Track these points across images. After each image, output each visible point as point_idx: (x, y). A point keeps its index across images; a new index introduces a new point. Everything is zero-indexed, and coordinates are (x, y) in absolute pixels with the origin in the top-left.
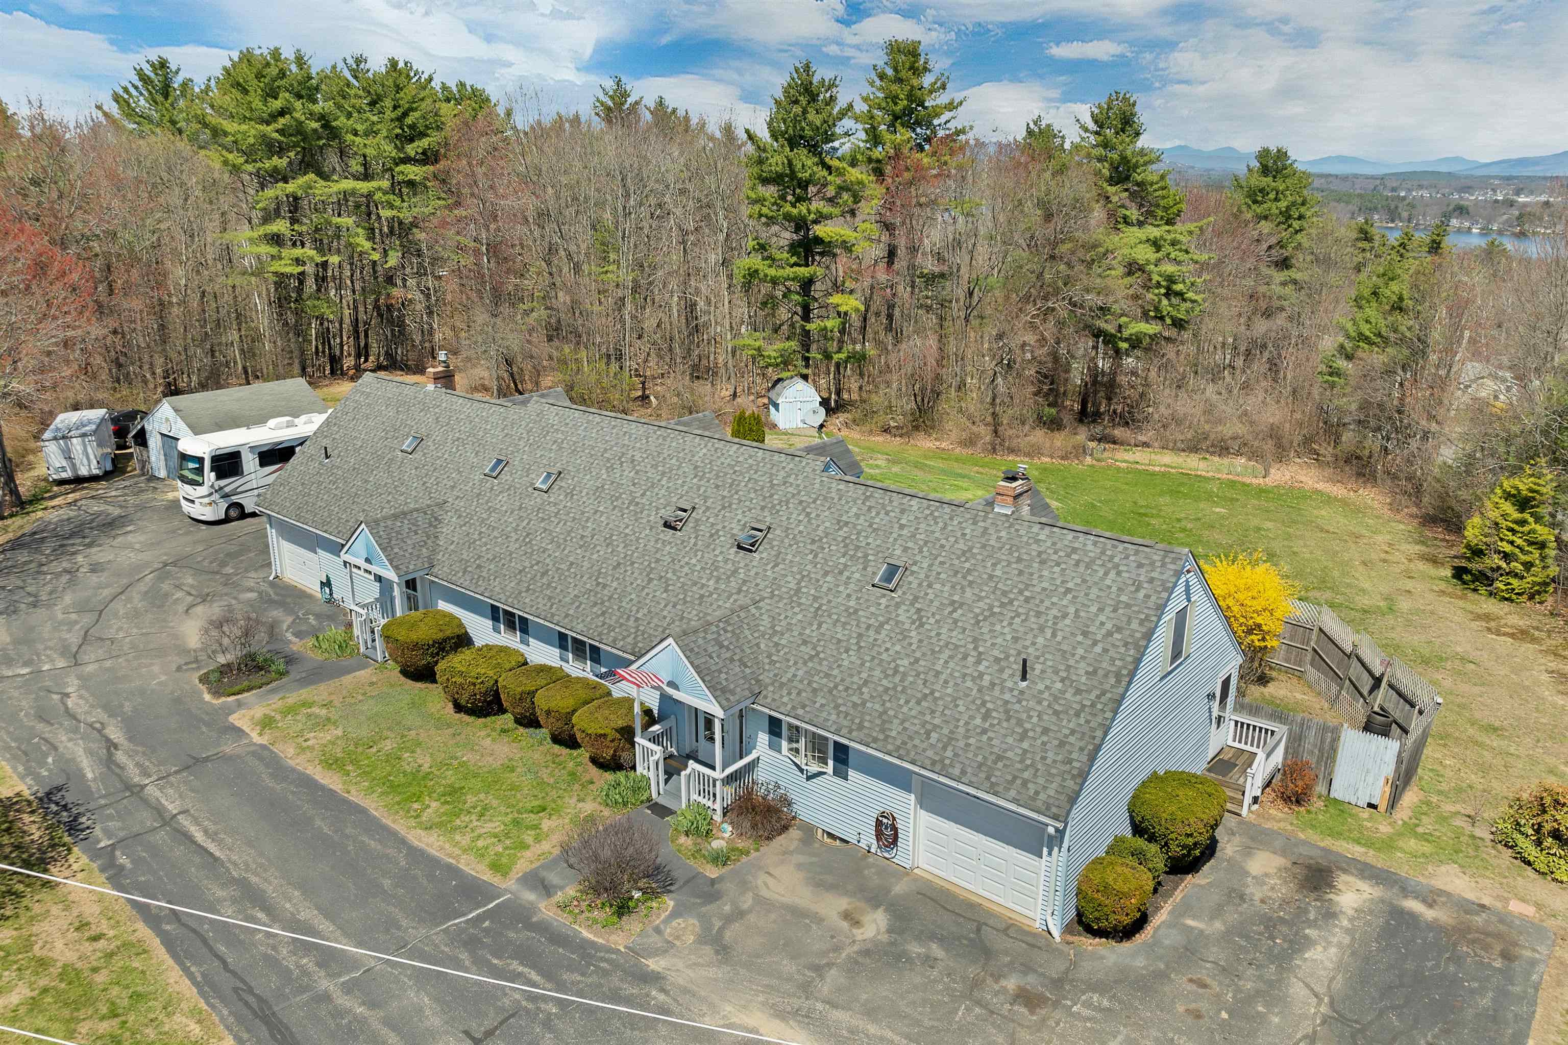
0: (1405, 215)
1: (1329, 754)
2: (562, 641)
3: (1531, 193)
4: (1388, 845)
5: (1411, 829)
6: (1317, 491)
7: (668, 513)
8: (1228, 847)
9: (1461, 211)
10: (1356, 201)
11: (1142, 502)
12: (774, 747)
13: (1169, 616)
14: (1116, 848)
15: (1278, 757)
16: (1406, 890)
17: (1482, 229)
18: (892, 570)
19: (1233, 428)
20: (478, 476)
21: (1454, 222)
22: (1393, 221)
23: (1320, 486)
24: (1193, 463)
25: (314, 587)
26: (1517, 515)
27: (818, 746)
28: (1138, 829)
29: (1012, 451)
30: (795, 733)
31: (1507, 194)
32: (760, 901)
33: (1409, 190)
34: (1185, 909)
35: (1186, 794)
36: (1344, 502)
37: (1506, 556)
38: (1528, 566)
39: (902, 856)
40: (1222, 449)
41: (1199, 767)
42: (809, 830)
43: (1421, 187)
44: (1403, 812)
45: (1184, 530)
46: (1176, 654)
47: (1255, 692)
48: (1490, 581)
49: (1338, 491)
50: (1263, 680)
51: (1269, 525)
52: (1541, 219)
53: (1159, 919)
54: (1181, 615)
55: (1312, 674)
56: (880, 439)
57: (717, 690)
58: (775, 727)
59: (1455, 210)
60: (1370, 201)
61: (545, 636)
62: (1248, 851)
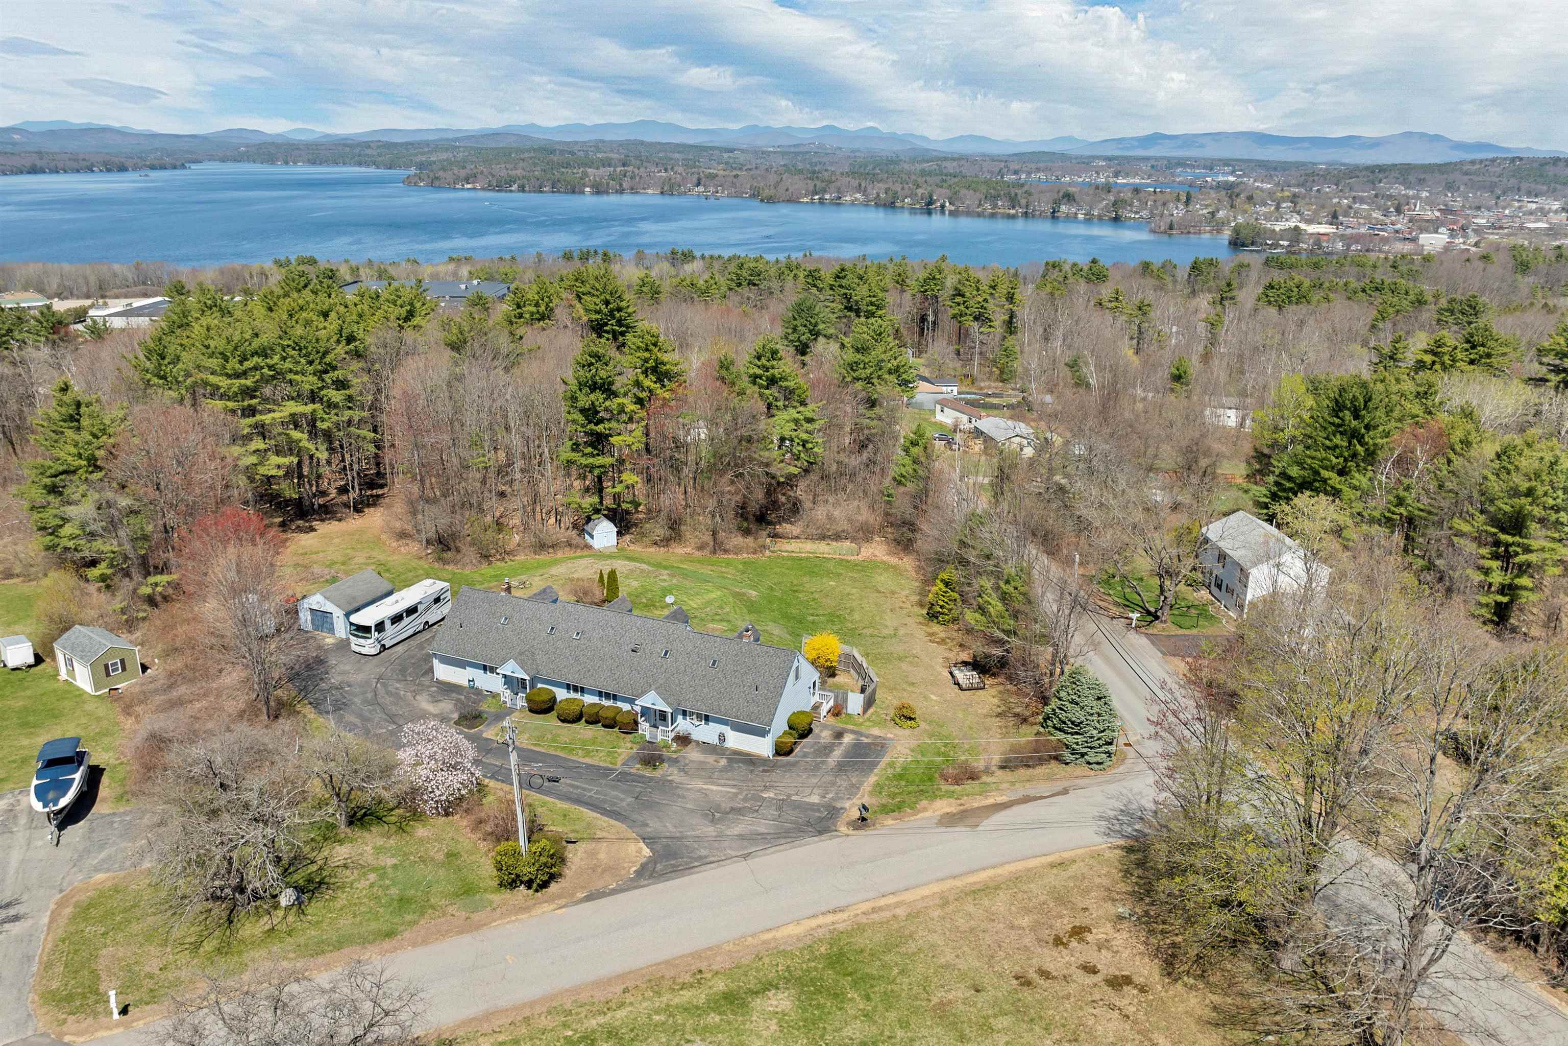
0: (1023, 202)
1: (845, 700)
2: (600, 694)
3: (1127, 175)
4: (861, 724)
5: (868, 720)
6: (883, 562)
7: (632, 646)
8: (816, 730)
9: (1069, 198)
10: (983, 189)
11: (795, 582)
12: (685, 719)
13: (794, 668)
14: (785, 733)
15: (831, 703)
16: (862, 735)
17: (1085, 214)
18: (715, 662)
19: (844, 525)
20: (544, 635)
21: (1063, 208)
22: (1014, 207)
23: (886, 558)
24: (823, 548)
25: (466, 684)
26: (944, 589)
27: (699, 717)
28: (790, 728)
29: (726, 551)
30: (692, 714)
31: (1108, 176)
32: (691, 761)
33: (1029, 173)
34: (804, 747)
35: (802, 716)
36: (894, 567)
37: (941, 607)
38: (950, 610)
39: (726, 745)
40: (837, 537)
41: (808, 709)
42: (697, 742)
43: (1038, 170)
44: (867, 716)
45: (814, 599)
46: (797, 678)
47: (830, 681)
48: (937, 618)
49: (894, 560)
50: (833, 675)
51: (854, 591)
52: (1131, 205)
53: (797, 750)
54: (797, 668)
55: (852, 671)
56: (652, 550)
57: (669, 704)
58: (684, 713)
59: (1063, 197)
60: (994, 189)
61: (592, 692)
62: (821, 731)
